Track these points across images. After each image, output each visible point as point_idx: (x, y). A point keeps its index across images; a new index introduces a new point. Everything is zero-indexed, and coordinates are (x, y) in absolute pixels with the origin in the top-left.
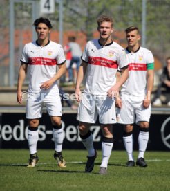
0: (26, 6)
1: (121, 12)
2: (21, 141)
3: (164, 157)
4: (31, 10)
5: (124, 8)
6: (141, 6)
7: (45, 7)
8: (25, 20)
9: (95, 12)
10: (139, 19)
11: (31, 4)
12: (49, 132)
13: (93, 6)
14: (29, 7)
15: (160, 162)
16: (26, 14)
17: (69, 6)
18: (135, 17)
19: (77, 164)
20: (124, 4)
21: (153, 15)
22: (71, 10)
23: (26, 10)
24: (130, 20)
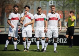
7: (50, 3)
8: (44, 7)
13: (65, 3)
14: (46, 4)
17: (58, 3)
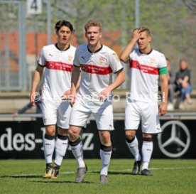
0: (12, 7)
1: (113, 11)
2: (9, 151)
3: (162, 165)
4: (17, 11)
5: (116, 7)
6: (134, 4)
7: (32, 7)
8: (11, 21)
9: (85, 12)
10: (132, 18)
11: (17, 5)
12: (39, 141)
13: (83, 6)
14: (15, 8)
15: (158, 170)
16: (11, 15)
17: (58, 6)
18: (128, 16)
19: (68, 175)
20: (116, 3)
21: (147, 14)
22: (60, 10)
23: (12, 12)
24: (122, 20)
